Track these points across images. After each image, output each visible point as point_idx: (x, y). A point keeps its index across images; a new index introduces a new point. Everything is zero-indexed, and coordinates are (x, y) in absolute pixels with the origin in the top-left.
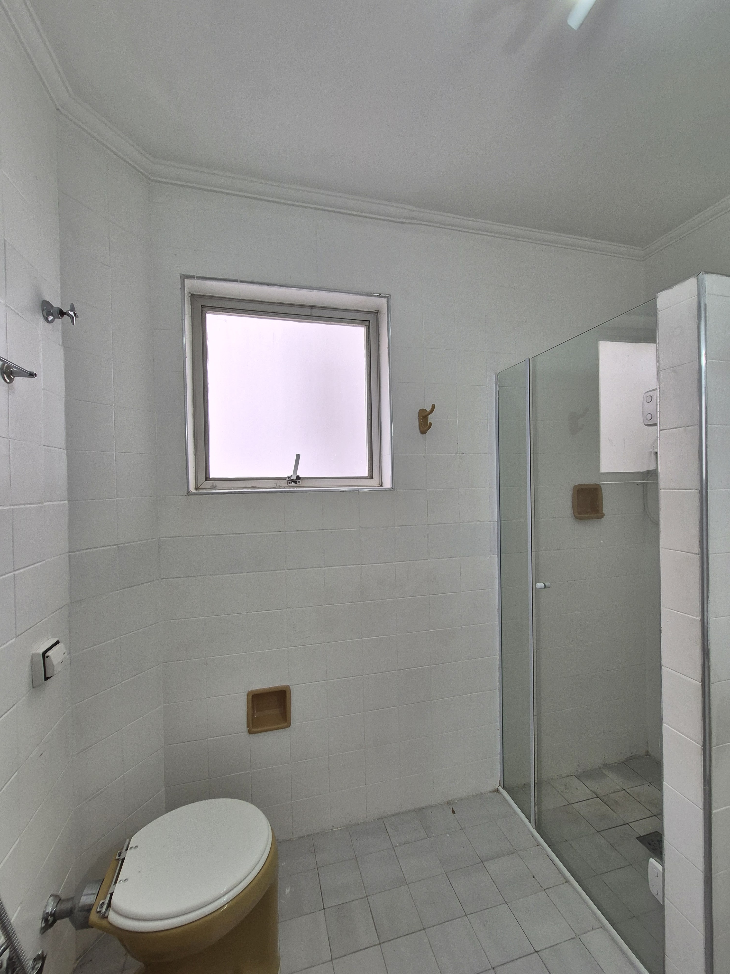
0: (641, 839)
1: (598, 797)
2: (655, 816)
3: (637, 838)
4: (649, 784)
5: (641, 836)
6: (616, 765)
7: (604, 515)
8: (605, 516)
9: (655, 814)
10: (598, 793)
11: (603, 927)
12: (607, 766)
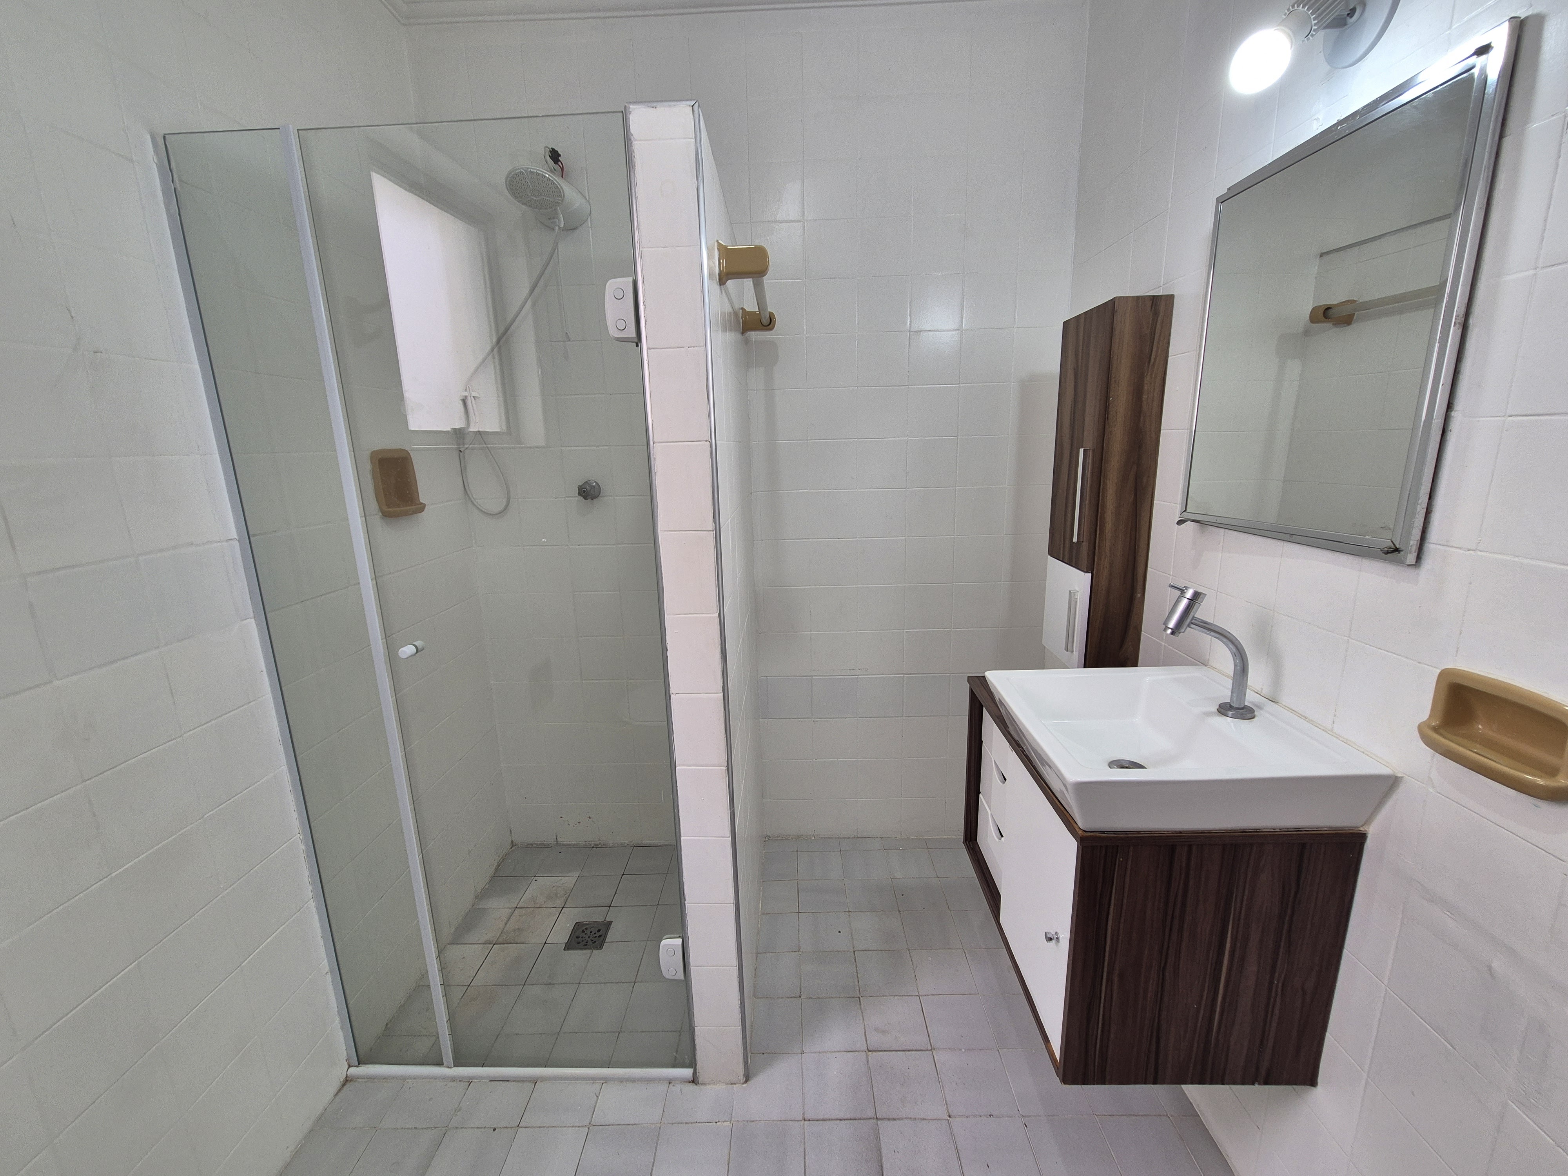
0: (568, 946)
1: (494, 944)
2: (563, 908)
3: (564, 950)
4: (535, 878)
5: (566, 943)
6: (487, 886)
7: (424, 505)
8: (426, 507)
9: (562, 906)
10: (492, 939)
11: (606, 1080)
12: (481, 896)
